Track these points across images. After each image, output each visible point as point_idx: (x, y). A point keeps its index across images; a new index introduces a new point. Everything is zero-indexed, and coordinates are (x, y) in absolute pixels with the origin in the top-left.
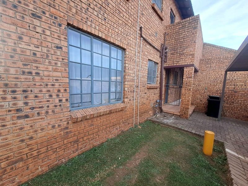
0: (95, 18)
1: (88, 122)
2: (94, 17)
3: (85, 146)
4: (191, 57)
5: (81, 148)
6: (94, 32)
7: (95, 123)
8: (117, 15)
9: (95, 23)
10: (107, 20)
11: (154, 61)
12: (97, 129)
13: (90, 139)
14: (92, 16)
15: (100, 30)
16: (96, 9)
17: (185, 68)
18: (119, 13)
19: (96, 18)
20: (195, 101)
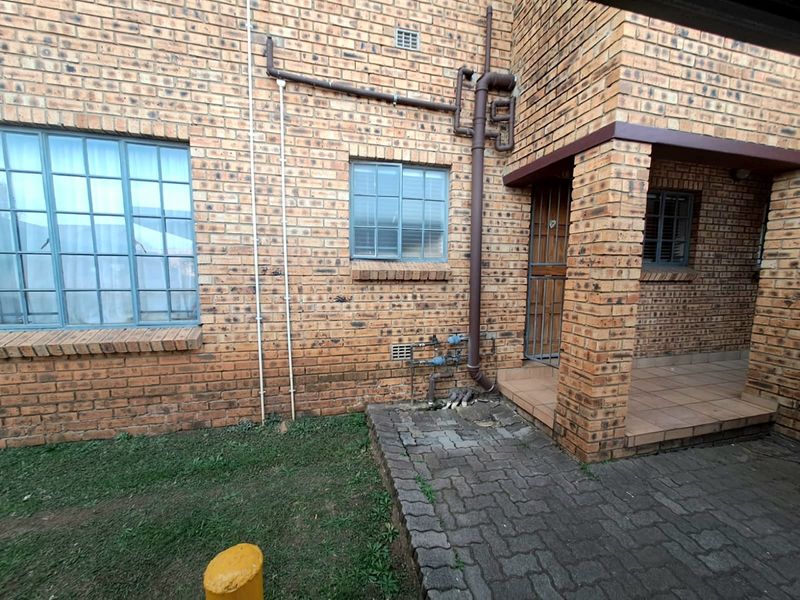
0: (28, 79)
1: (35, 367)
2: (26, 75)
3: (30, 432)
4: (602, 84)
5: (17, 434)
6: (29, 117)
7: (60, 374)
8: (125, 39)
9: (33, 89)
10: (78, 68)
11: (401, 161)
12: (71, 394)
13: (44, 416)
14: (16, 74)
15: (54, 104)
16: (29, 49)
17: (577, 160)
18: (131, 28)
19: (33, 77)
20: (779, 371)
